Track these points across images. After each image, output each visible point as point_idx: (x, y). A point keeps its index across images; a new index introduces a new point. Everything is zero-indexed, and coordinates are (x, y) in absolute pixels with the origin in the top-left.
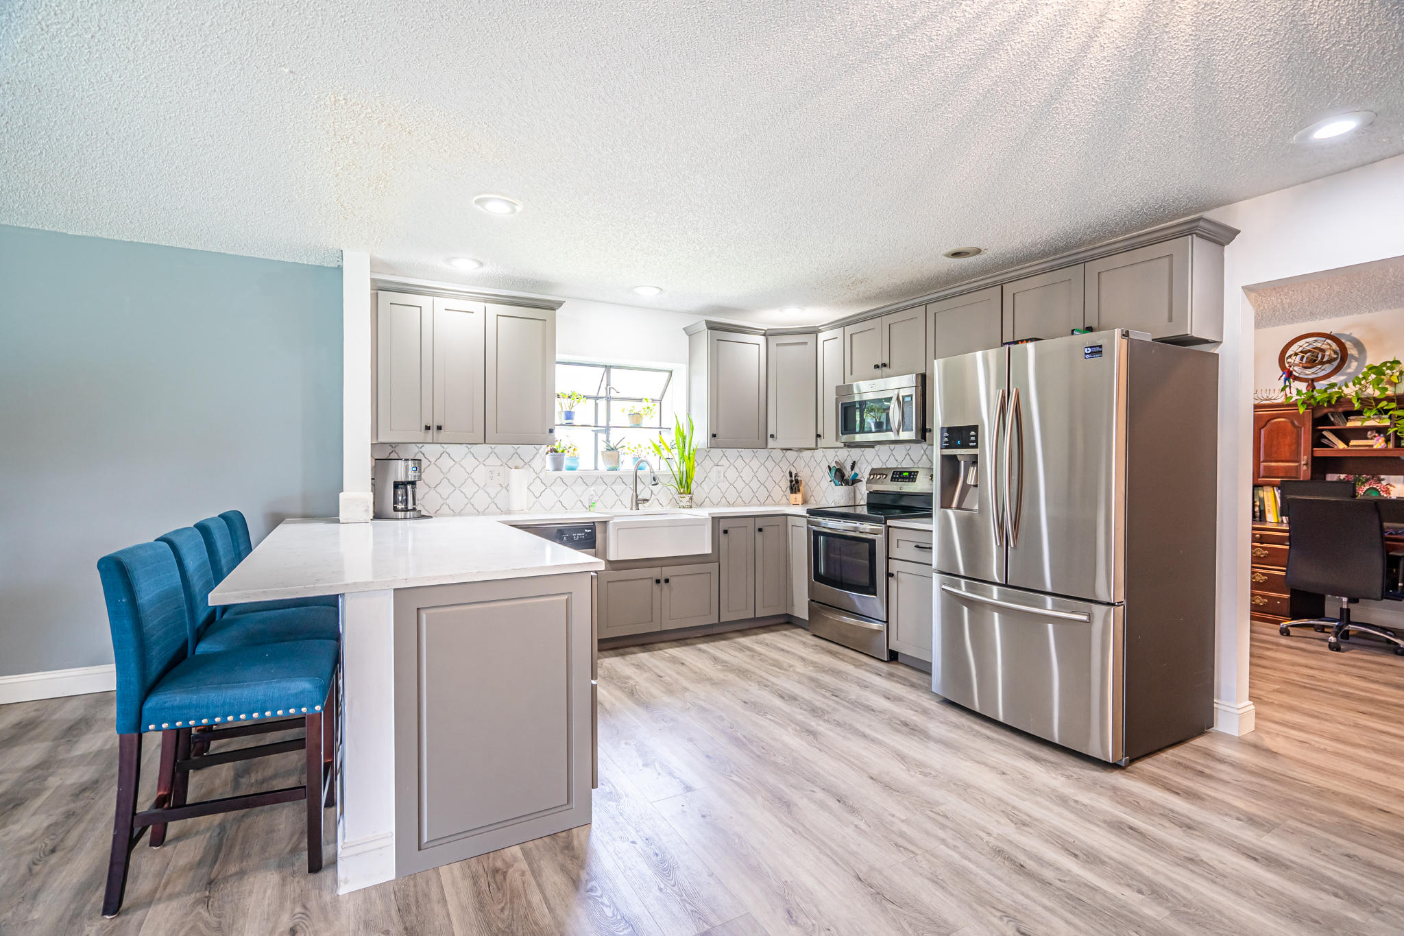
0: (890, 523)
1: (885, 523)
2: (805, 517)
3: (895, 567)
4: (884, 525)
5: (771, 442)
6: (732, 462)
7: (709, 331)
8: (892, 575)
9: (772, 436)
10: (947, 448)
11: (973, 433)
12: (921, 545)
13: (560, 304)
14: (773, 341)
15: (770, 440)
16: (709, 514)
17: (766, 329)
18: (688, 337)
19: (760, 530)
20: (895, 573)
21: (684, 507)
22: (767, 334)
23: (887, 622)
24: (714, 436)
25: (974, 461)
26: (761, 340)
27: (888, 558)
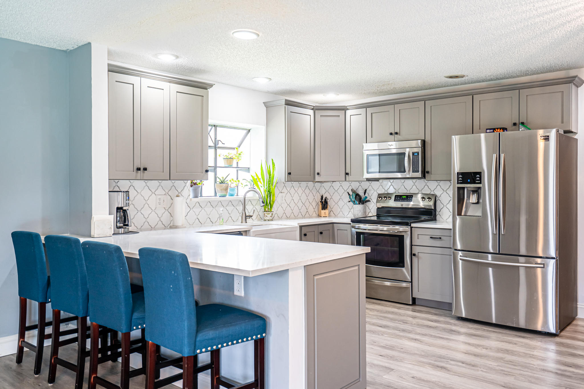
0: (413, 225)
1: (410, 225)
2: (350, 224)
3: (416, 250)
4: (409, 227)
5: (317, 178)
6: (289, 190)
7: (286, 106)
8: (414, 255)
9: (318, 174)
10: (461, 183)
11: (478, 176)
12: (433, 237)
13: (211, 86)
14: (319, 113)
15: (316, 176)
16: (298, 223)
17: (314, 105)
18: (266, 108)
19: (321, 233)
20: (417, 254)
21: (269, 220)
22: (315, 109)
23: (412, 282)
24: (290, 174)
25: (477, 191)
26: (311, 112)
27: (411, 245)
